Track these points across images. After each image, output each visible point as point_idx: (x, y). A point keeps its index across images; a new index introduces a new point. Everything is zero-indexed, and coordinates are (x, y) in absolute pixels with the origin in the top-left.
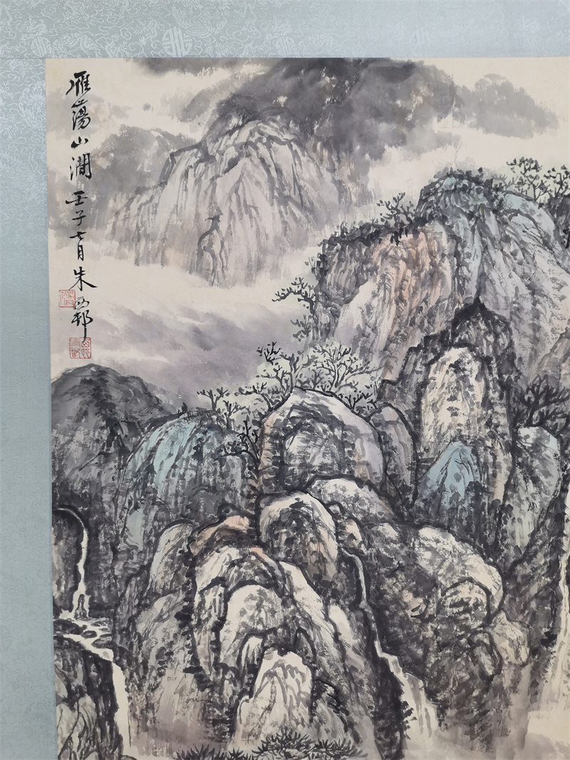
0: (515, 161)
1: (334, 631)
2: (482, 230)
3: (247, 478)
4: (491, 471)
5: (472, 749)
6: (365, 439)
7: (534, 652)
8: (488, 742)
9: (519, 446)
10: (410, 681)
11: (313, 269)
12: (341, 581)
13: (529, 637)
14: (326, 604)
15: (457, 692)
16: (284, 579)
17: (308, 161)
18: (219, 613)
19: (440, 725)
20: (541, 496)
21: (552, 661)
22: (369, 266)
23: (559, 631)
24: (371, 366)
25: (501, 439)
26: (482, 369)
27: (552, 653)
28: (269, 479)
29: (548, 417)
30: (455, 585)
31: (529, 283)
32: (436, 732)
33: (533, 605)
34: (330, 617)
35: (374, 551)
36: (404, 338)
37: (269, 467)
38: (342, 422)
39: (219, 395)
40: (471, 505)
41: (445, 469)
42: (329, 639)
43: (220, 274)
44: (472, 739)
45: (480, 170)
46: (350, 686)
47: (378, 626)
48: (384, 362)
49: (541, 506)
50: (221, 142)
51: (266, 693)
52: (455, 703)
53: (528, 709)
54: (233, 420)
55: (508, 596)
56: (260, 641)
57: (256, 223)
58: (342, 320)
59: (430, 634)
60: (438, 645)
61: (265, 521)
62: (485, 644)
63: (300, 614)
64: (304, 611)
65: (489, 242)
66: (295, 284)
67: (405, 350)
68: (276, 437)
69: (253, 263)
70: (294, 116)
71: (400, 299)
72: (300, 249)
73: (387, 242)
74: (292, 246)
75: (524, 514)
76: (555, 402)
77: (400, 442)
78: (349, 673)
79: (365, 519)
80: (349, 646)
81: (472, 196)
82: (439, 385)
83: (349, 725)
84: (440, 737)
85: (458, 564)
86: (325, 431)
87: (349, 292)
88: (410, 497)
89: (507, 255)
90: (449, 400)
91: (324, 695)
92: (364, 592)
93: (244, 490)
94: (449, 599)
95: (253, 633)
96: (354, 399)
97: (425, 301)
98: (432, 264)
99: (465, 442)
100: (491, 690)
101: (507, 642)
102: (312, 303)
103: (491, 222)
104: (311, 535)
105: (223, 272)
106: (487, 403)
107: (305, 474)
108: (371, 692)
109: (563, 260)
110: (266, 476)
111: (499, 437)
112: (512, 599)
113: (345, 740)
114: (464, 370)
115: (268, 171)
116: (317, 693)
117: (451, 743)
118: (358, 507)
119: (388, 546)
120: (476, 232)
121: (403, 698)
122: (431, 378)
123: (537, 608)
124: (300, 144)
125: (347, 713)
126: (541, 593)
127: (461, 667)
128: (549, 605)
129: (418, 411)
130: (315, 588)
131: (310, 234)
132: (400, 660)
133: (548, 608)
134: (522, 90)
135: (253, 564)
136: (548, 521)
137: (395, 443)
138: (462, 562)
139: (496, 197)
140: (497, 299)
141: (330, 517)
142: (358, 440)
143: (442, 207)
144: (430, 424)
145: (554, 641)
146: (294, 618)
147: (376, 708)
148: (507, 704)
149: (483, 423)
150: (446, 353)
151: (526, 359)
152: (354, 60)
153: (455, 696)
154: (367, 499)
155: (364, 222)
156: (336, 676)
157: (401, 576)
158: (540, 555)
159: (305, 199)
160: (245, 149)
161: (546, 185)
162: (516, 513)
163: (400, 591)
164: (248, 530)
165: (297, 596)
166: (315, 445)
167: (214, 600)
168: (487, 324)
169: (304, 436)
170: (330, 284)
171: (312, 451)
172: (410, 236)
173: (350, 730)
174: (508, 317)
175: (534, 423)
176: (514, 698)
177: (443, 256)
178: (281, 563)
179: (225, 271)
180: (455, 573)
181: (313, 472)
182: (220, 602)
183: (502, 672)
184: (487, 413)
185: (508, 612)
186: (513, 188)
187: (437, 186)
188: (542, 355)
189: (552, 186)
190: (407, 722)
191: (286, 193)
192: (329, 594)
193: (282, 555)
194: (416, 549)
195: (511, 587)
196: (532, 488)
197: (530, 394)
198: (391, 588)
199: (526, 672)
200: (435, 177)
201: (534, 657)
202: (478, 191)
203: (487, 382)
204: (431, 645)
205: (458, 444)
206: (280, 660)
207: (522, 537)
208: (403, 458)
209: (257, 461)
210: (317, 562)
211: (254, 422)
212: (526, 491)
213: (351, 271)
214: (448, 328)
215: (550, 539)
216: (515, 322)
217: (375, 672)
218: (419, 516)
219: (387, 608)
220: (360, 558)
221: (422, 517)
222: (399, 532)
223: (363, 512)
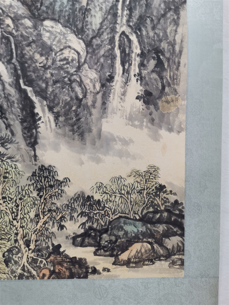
5: (74, 139)
7: (103, 86)
8: (82, 135)
10: (39, 101)
12: (2, 49)
13: (100, 77)
15: (64, 107)
19: (56, 126)
20: (106, 4)
21: (112, 91)
23: (116, 74)
27: (112, 86)
30: (61, 50)
32: (54, 129)
33: (102, 60)
35: (20, 33)
40: (70, 9)
44: (73, 134)
46: (8, 104)
47: (22, 72)
49: (106, 9)
52: (64, 113)
53: (102, 117)
55: (89, 55)
59: (49, 76)
60: (53, 82)
62: (78, 81)
75: (97, 13)
78: (7, 97)
79: (15, 17)
80: (6, 82)
83: (8, 126)
84: (56, 132)
85: (63, 39)
88: (39, 5)
92: (14, 55)
94: (58, 57)
100: (82, 107)
101: (89, 80)
108: (18, 107)
112: (91, 57)
113: (6, 134)
117: (63, 136)
118: (12, 11)
119: (27, 31)
123: (104, 62)
125: (7, 119)
126: (106, 54)
127: (65, 93)
128: (110, 60)
132: (34, 89)
133: (109, 62)
136: (109, 17)
138: (65, 38)
145: (113, 80)
147: (22, 116)
148: (91, 115)
153: (63, 110)
154: (16, 6)
157: (34, 46)
158: (105, 34)
162: (93, 12)
163: (33, 53)
173: (9, 129)
176: (94, 111)
180: (61, 44)
183: (87, 96)
185: (89, 64)
190: (39, 124)
194: (42, 32)
195: (91, 51)
198: (28, 52)
199: (99, 97)
201: (103, 89)
204: (49, 82)
207: (96, 25)
212: (98, 1)
215: (110, 25)
217: (21, 96)
218: (43, 15)
219: (26, 63)
220: (13, 37)
221: (45, 15)
222: (33, 23)
223: (14, 13)
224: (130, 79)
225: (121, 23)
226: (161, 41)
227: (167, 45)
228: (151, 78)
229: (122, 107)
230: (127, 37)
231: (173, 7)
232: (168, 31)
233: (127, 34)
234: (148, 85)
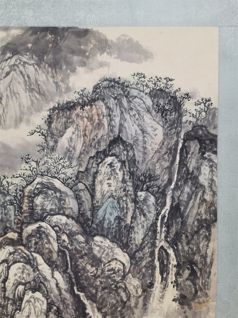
0: (135, 74)
1: (56, 282)
2: (121, 105)
3: (17, 216)
4: (125, 211)
6: (70, 197)
7: (144, 291)
9: (137, 200)
10: (90, 304)
11: (45, 122)
12: (59, 261)
13: (142, 284)
14: (53, 271)
16: (34, 260)
17: (42, 73)
18: (5, 275)
20: (147, 222)
21: (152, 295)
22: (71, 120)
23: (155, 282)
24: (73, 164)
25: (130, 197)
26: (122, 166)
27: (152, 291)
28: (27, 216)
29: (150, 187)
30: (109, 262)
31: (141, 128)
33: (144, 270)
34: (55, 276)
35: (74, 247)
36: (87, 153)
37: (26, 210)
38: (60, 190)
39: (3, 178)
40: (116, 226)
41: (105, 210)
42: (54, 286)
43: (3, 123)
45: (119, 78)
46: (64, 306)
47: (75, 280)
48: (79, 163)
49: (147, 226)
50: (2, 64)
51: (27, 309)
52: (110, 313)
53: (143, 316)
54: (10, 189)
55: (133, 266)
56: (23, 287)
57: (19, 101)
58: (59, 144)
59: (98, 283)
60: (102, 288)
61: (25, 235)
62: (123, 288)
63: (41, 275)
64: (43, 274)
65: (123, 110)
66: (37, 128)
67: (88, 157)
68: (30, 197)
69: (18, 119)
70: (35, 53)
71: (85, 135)
72: (39, 112)
73: (78, 110)
74: (36, 111)
75: (140, 230)
76: (153, 180)
77: (86, 199)
78: (63, 301)
79: (70, 233)
80: (63, 289)
81: (116, 89)
82: (103, 173)
85: (110, 252)
86: (52, 194)
87: (62, 132)
88: (90, 223)
89: (132, 116)
90: (107, 180)
91: (52, 310)
92: (69, 266)
93: (15, 221)
94: (107, 268)
95: (20, 283)
96: (65, 179)
97: (96, 136)
98: (99, 119)
99: (114, 198)
100: (126, 308)
101: (132, 287)
102: (45, 137)
103: (124, 101)
104: (46, 241)
105: (4, 123)
106: (124, 181)
107: (43, 213)
108: (73, 309)
109: (156, 118)
110: (25, 215)
111: (129, 196)
112: (134, 268)
114: (114, 166)
115: (24, 77)
116: (49, 309)
118: (67, 228)
119: (80, 245)
120: (118, 105)
121: (87, 311)
122: (100, 170)
123: (145, 272)
124: (38, 65)
126: (147, 265)
127: (112, 298)
128: (151, 270)
129: (93, 184)
130: (47, 264)
131: (43, 106)
132: (85, 295)
133: (150, 272)
134: (137, 42)
135: (20, 254)
136: (150, 233)
137: (83, 199)
138: (112, 251)
139: (126, 90)
140: (127, 135)
141: (54, 232)
142: (67, 198)
143: (102, 94)
144: (99, 190)
145: (153, 286)
146: (38, 277)
147: (75, 316)
148: (133, 314)
149: (122, 190)
150: (106, 159)
151: (141, 162)
152: (62, 28)
153: (110, 310)
154: (71, 224)
155: (68, 101)
156: (57, 302)
157: (86, 258)
158: (146, 248)
159: (41, 90)
160: (13, 67)
161: (148, 85)
162: (136, 229)
163: (85, 265)
164: (17, 239)
165: (40, 268)
166: (48, 200)
167: (3, 269)
168: (123, 146)
169: (43, 196)
170: (53, 128)
171: (46, 203)
172: (89, 107)
174: (132, 143)
175: (144, 190)
176: (136, 311)
177: (103, 116)
178: (32, 253)
179: (5, 122)
180: (109, 256)
181: (47, 212)
182: (5, 270)
183: (130, 300)
184: (124, 186)
185: (133, 273)
186: (134, 86)
187: (100, 85)
188: (147, 160)
189: (151, 85)
191: (32, 87)
192: (54, 266)
193: (33, 250)
194: (93, 246)
195: (134, 262)
196: (143, 218)
197: (142, 177)
198: (81, 263)
199: (141, 300)
200: (99, 81)
201: (144, 293)
202: (119, 87)
203: (124, 172)
204: (99, 288)
205: (111, 199)
206: (32, 295)
207: (138, 240)
208: (87, 206)
209: (21, 208)
210: (48, 252)
211: (20, 190)
212: (140, 219)
213: (62, 122)
214: (106, 148)
215: (151, 241)
216: (135, 145)
217: (74, 300)
218: (94, 231)
219: (79, 272)
220: (68, 250)
221: (95, 232)
222: (85, 238)
223: (69, 230)
224: (168, 286)
225: (160, 238)
226: (194, 254)
227: (200, 257)
228: (185, 285)
229: (160, 307)
230: (165, 251)
231: (205, 225)
232: (201, 245)
233: (165, 248)
234: (183, 290)
